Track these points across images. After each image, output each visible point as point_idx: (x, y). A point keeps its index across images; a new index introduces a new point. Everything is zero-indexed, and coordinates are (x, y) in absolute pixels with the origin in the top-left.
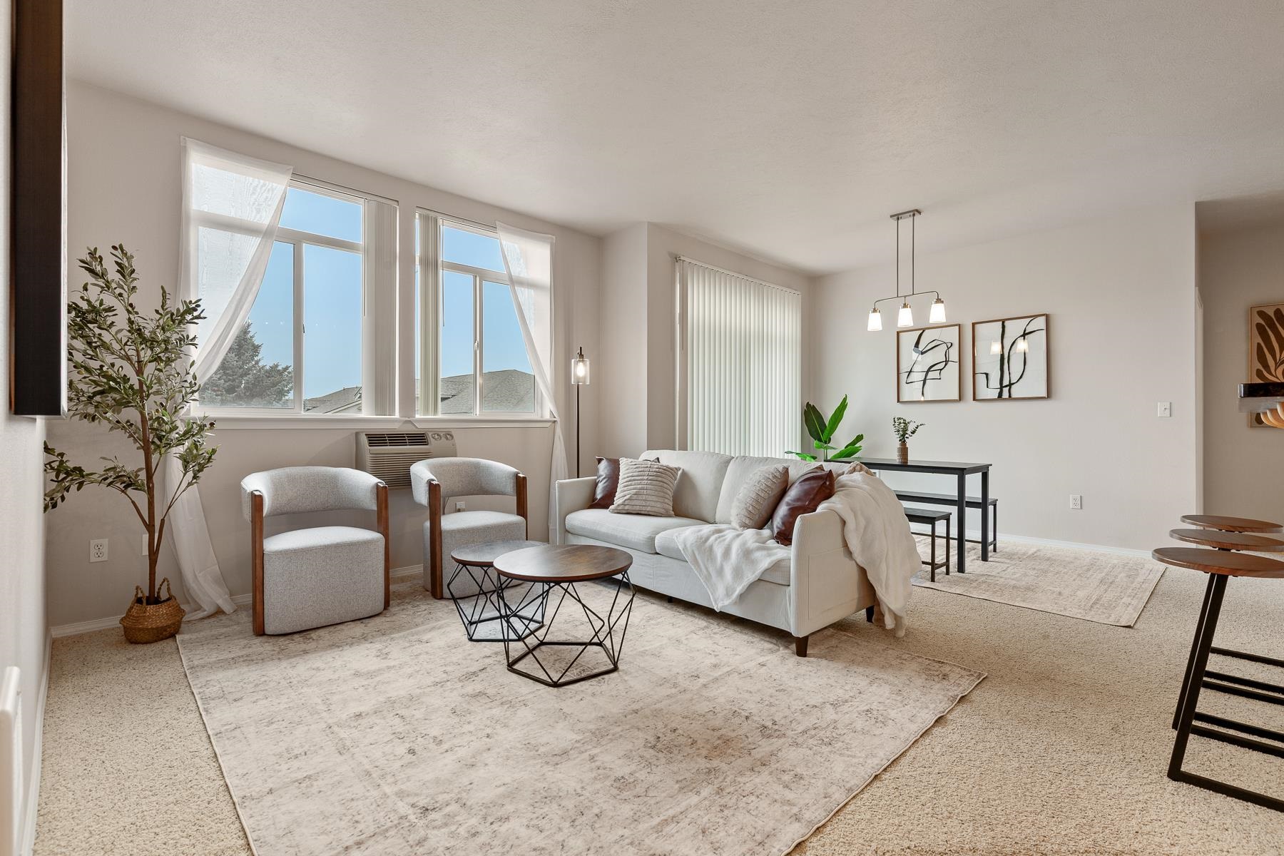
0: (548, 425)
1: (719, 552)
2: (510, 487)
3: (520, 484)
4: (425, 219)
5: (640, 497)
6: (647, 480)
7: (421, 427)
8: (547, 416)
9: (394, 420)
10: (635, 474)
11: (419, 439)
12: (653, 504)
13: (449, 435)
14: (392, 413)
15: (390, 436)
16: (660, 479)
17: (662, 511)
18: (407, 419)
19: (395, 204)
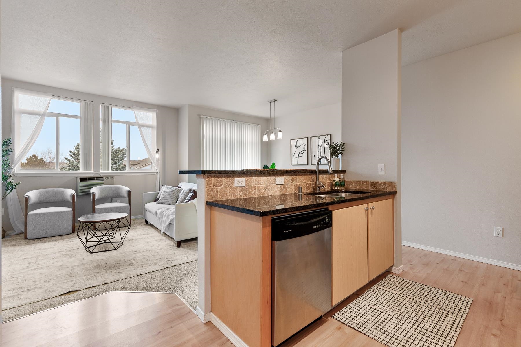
0: (155, 174)
1: (164, 215)
2: (126, 195)
3: (129, 194)
4: (104, 107)
5: (165, 198)
6: (168, 193)
7: (102, 175)
8: (155, 171)
9: (91, 173)
10: (165, 191)
11: (101, 179)
12: (168, 200)
13: (112, 177)
14: (91, 170)
15: (89, 178)
16: (172, 192)
17: (171, 203)
18: (96, 172)
19: (92, 103)
